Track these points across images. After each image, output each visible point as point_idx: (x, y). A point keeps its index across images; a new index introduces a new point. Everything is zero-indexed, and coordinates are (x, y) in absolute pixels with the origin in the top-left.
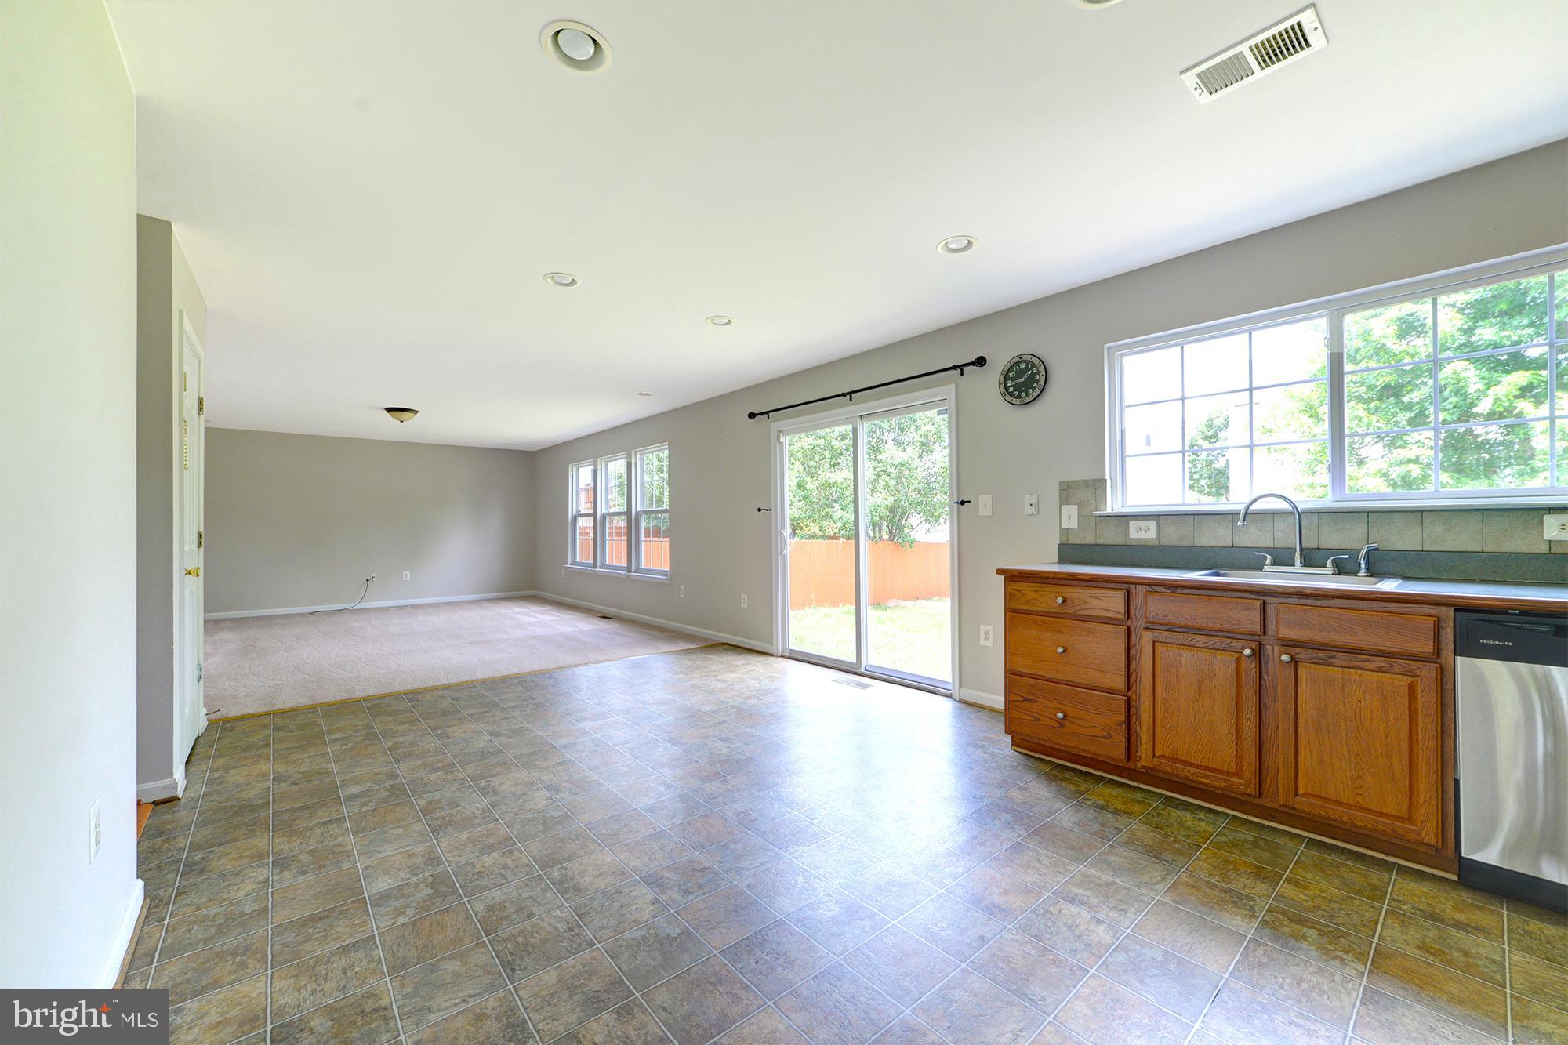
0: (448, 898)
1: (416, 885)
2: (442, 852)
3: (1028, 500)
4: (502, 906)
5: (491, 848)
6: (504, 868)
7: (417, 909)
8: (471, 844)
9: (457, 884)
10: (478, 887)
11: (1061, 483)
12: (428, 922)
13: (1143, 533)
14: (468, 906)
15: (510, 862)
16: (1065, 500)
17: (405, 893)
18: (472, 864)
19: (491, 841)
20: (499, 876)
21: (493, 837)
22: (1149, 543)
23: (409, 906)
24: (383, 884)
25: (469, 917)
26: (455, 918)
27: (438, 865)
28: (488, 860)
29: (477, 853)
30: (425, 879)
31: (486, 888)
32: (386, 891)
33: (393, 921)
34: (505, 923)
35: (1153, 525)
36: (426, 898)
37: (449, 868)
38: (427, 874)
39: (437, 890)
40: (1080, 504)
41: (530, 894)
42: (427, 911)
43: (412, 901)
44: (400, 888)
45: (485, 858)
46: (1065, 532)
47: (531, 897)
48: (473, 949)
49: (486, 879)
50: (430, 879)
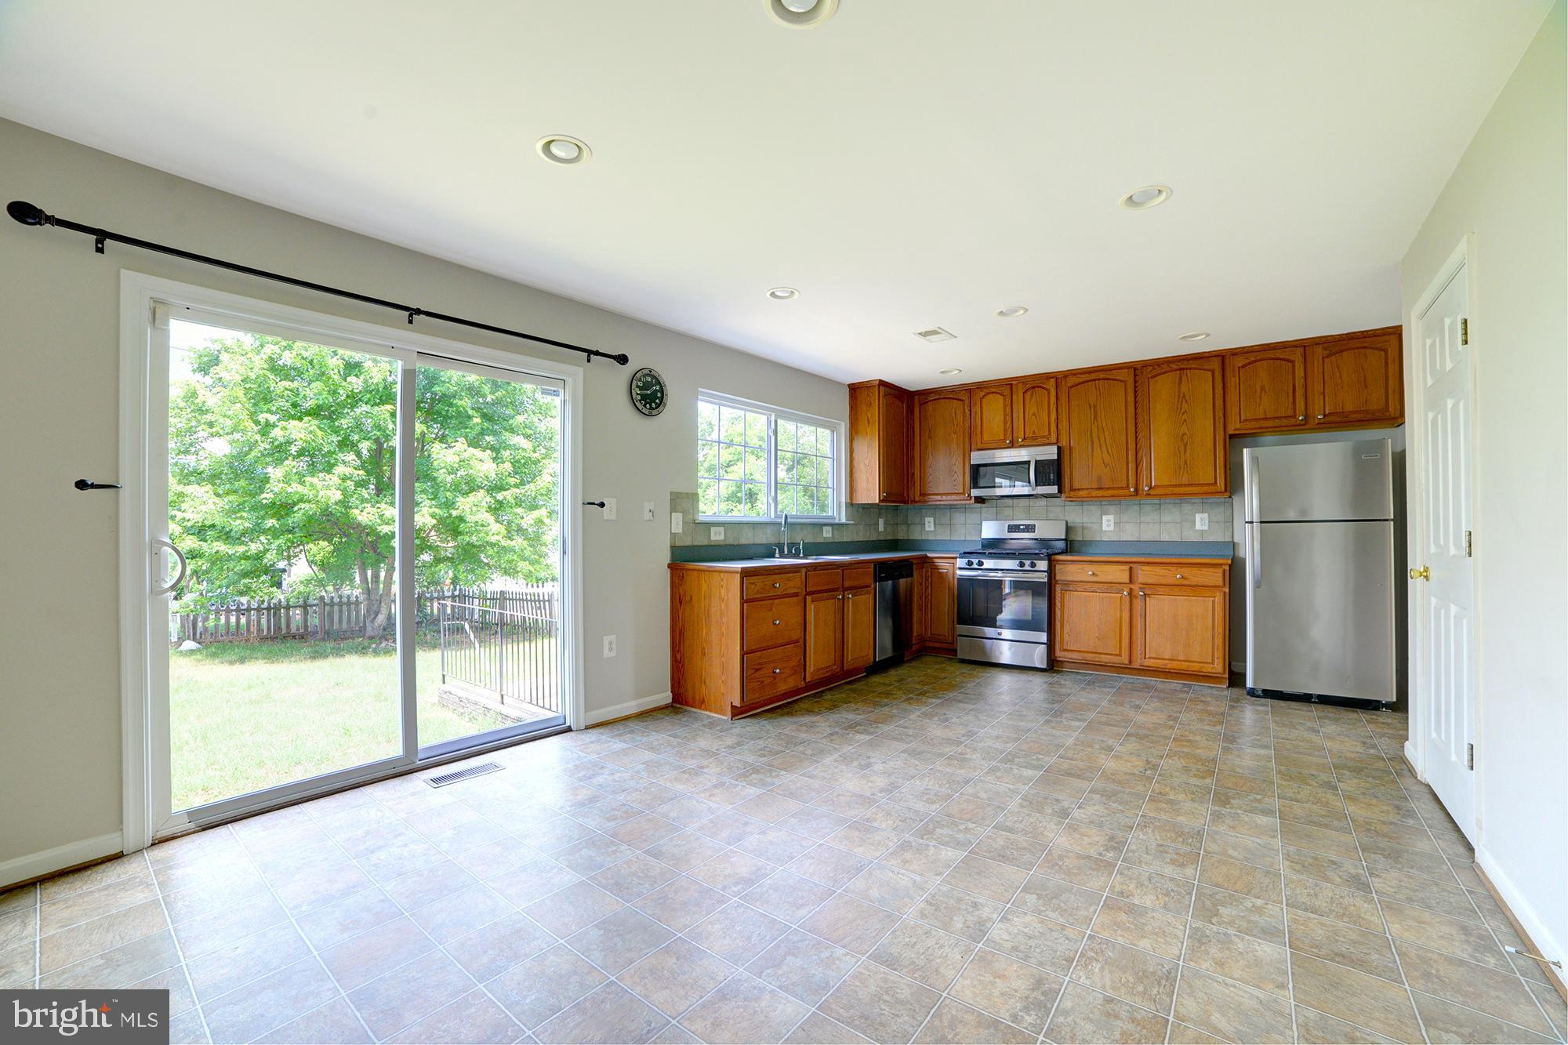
0: (1210, 893)
1: (1231, 923)
2: (1183, 943)
3: (648, 506)
4: (1173, 862)
5: (1132, 910)
6: (1142, 885)
7: (1241, 902)
8: (1146, 928)
9: (1193, 899)
10: (1178, 885)
11: (671, 493)
12: (1237, 886)
13: (717, 536)
14: (1197, 877)
15: (1132, 886)
16: (673, 510)
17: (1246, 924)
18: (1165, 907)
19: (1123, 917)
20: (1153, 881)
21: (1119, 919)
22: (721, 543)
23: (1247, 909)
24: (1267, 950)
25: (1203, 871)
26: (1213, 876)
27: (1197, 929)
28: (1148, 901)
29: (1150, 914)
30: (1219, 924)
31: (1172, 879)
32: (1265, 940)
33: (1266, 906)
34: (1181, 852)
35: (722, 529)
36: (1228, 906)
37: (1190, 919)
38: (1215, 928)
39: (1214, 905)
40: (684, 512)
41: (1145, 856)
42: (1233, 895)
43: (1242, 911)
44: (1248, 932)
45: (1148, 904)
46: (673, 536)
47: (1147, 853)
48: (1214, 853)
49: (1166, 886)
50: (1214, 920)
